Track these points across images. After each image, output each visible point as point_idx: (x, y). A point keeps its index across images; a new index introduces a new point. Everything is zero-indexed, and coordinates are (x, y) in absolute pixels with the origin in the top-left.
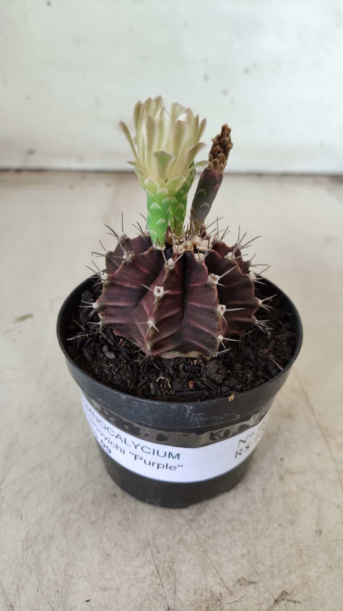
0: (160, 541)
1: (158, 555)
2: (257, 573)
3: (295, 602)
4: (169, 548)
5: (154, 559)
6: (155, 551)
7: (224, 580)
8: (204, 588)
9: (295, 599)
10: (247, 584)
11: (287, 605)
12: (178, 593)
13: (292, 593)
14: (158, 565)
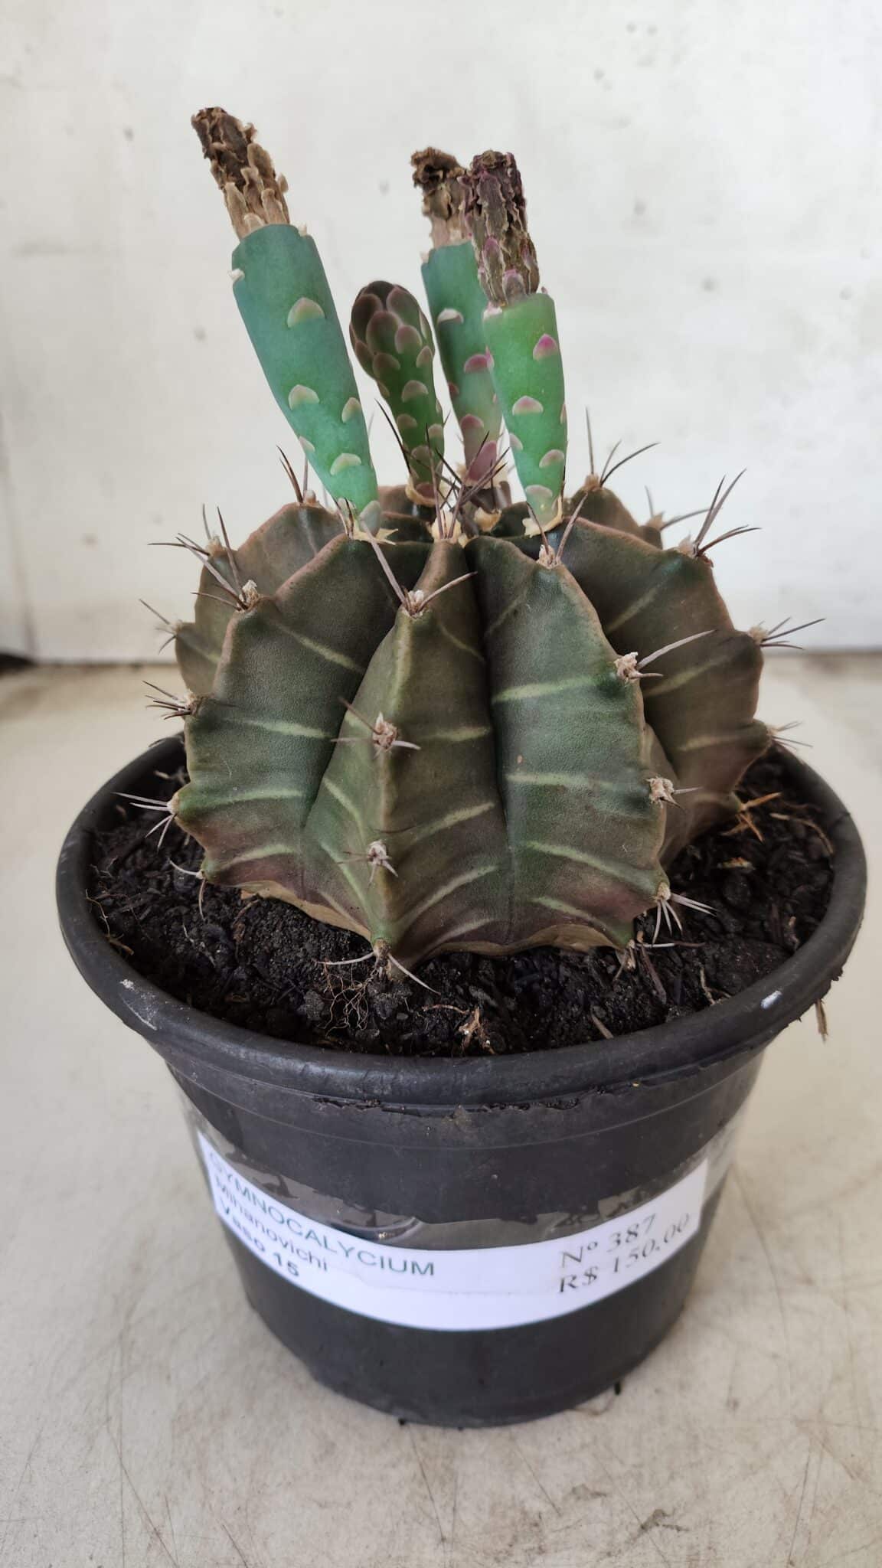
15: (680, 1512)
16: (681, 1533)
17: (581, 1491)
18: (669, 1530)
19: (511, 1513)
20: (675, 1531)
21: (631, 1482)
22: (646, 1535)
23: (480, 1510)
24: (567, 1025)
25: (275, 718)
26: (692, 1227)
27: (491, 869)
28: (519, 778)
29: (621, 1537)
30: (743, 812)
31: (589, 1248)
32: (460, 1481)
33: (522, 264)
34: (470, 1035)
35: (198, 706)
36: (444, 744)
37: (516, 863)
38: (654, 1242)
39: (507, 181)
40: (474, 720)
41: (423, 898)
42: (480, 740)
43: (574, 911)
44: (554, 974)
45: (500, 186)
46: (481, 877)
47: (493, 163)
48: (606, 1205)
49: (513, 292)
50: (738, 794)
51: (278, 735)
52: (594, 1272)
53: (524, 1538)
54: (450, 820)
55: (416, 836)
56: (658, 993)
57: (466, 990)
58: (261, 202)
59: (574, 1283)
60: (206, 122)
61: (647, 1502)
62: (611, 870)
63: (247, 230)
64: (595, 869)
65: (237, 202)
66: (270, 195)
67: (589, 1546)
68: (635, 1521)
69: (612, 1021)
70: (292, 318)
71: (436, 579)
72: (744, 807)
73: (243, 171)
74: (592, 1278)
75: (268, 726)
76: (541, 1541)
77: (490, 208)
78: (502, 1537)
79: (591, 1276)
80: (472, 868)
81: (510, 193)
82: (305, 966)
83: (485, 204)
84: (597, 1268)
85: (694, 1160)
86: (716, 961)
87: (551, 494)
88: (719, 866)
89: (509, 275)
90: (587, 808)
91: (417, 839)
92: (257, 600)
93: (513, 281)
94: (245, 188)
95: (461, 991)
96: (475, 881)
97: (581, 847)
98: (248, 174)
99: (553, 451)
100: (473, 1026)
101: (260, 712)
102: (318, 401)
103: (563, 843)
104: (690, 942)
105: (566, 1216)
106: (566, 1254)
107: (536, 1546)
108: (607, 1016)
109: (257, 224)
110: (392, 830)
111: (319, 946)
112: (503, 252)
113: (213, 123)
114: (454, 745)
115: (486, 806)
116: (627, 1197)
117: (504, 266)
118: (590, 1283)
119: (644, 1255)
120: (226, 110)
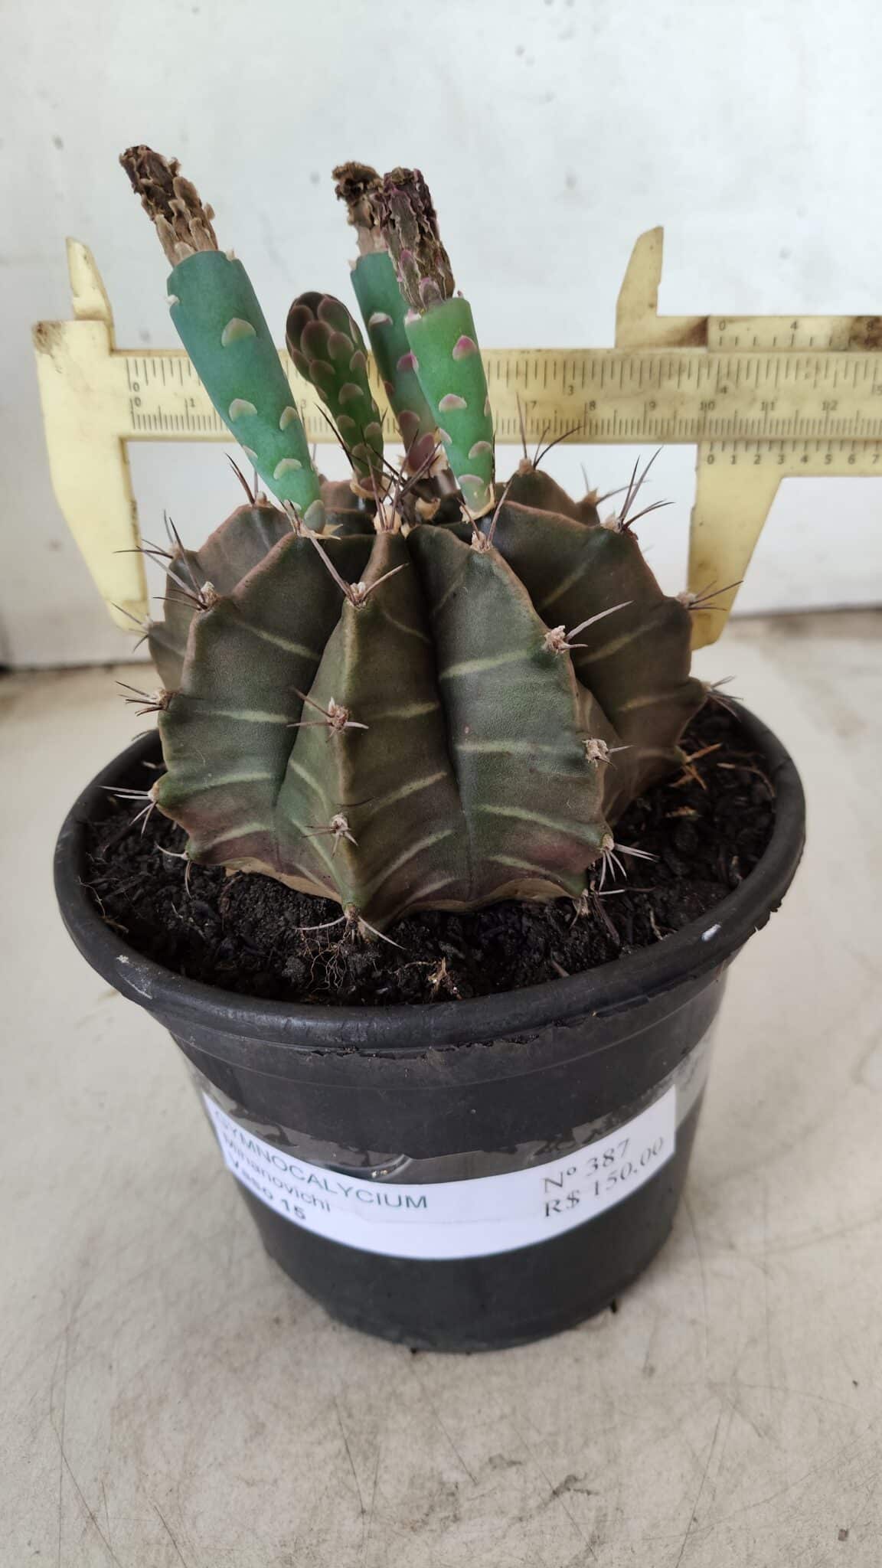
15: (591, 1476)
16: (591, 1496)
17: (497, 1461)
18: (579, 1494)
19: (428, 1485)
20: (586, 1494)
21: (545, 1450)
22: (557, 1499)
23: (399, 1481)
24: (530, 971)
25: (240, 707)
26: (668, 1150)
27: (447, 832)
28: (467, 748)
29: (533, 1503)
30: (689, 764)
31: (569, 1174)
32: (382, 1457)
33: (437, 271)
34: (438, 984)
35: (169, 701)
36: (395, 721)
37: (470, 826)
38: (630, 1165)
39: (416, 195)
40: (423, 698)
41: (387, 863)
42: (429, 714)
43: (527, 866)
44: (518, 926)
45: (410, 201)
46: (440, 841)
47: (402, 180)
48: (579, 1132)
49: (430, 298)
50: (683, 747)
51: (246, 722)
52: (576, 1196)
53: (440, 1506)
54: (406, 790)
55: (375, 807)
56: (611, 936)
57: (436, 945)
58: (189, 231)
59: (558, 1207)
60: (133, 160)
61: (560, 1468)
62: (559, 826)
63: (179, 258)
64: (544, 826)
65: (168, 233)
66: (197, 224)
67: (502, 1512)
68: (548, 1487)
69: (570, 964)
70: (226, 337)
71: (378, 570)
72: (689, 759)
73: (170, 203)
74: (575, 1202)
75: (235, 715)
76: (456, 1509)
77: (402, 222)
78: (418, 1507)
79: (573, 1199)
80: (430, 833)
81: (419, 207)
82: (287, 933)
83: (398, 219)
84: (578, 1192)
85: (662, 1086)
86: (664, 903)
87: (482, 482)
88: (668, 815)
89: (426, 283)
90: (532, 771)
91: (376, 809)
92: (215, 599)
93: (428, 289)
94: (174, 219)
95: (431, 946)
96: (435, 845)
97: (528, 806)
98: (175, 206)
99: (480, 443)
100: (440, 976)
101: (227, 703)
102: (256, 412)
103: (513, 805)
104: (640, 887)
105: (543, 1144)
106: (547, 1180)
107: (451, 1514)
108: (566, 960)
109: (188, 252)
110: (353, 803)
111: (298, 914)
112: (418, 262)
113: (139, 160)
114: (405, 722)
115: (438, 776)
116: (599, 1123)
117: (420, 275)
118: (573, 1206)
119: (622, 1178)
120: (150, 147)
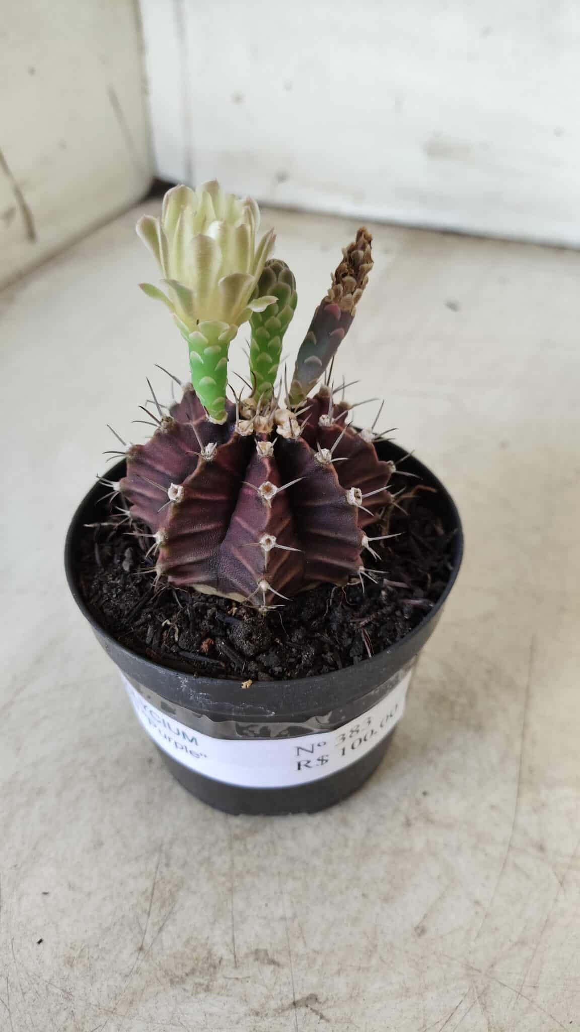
0: (178, 851)
1: (164, 870)
2: (289, 952)
3: (322, 1017)
4: (185, 865)
5: (156, 873)
6: (164, 861)
7: (237, 942)
8: (203, 941)
9: (325, 1013)
10: (266, 961)
11: (308, 1016)
12: (164, 934)
13: (325, 1002)
14: (158, 882)
